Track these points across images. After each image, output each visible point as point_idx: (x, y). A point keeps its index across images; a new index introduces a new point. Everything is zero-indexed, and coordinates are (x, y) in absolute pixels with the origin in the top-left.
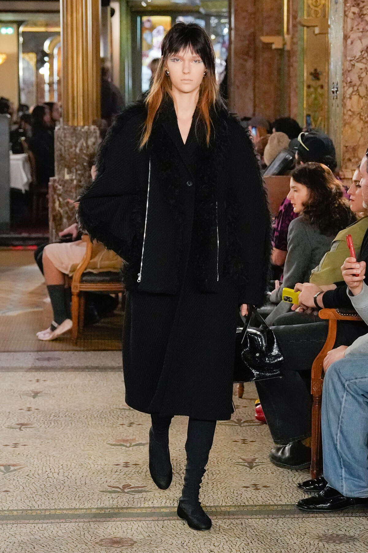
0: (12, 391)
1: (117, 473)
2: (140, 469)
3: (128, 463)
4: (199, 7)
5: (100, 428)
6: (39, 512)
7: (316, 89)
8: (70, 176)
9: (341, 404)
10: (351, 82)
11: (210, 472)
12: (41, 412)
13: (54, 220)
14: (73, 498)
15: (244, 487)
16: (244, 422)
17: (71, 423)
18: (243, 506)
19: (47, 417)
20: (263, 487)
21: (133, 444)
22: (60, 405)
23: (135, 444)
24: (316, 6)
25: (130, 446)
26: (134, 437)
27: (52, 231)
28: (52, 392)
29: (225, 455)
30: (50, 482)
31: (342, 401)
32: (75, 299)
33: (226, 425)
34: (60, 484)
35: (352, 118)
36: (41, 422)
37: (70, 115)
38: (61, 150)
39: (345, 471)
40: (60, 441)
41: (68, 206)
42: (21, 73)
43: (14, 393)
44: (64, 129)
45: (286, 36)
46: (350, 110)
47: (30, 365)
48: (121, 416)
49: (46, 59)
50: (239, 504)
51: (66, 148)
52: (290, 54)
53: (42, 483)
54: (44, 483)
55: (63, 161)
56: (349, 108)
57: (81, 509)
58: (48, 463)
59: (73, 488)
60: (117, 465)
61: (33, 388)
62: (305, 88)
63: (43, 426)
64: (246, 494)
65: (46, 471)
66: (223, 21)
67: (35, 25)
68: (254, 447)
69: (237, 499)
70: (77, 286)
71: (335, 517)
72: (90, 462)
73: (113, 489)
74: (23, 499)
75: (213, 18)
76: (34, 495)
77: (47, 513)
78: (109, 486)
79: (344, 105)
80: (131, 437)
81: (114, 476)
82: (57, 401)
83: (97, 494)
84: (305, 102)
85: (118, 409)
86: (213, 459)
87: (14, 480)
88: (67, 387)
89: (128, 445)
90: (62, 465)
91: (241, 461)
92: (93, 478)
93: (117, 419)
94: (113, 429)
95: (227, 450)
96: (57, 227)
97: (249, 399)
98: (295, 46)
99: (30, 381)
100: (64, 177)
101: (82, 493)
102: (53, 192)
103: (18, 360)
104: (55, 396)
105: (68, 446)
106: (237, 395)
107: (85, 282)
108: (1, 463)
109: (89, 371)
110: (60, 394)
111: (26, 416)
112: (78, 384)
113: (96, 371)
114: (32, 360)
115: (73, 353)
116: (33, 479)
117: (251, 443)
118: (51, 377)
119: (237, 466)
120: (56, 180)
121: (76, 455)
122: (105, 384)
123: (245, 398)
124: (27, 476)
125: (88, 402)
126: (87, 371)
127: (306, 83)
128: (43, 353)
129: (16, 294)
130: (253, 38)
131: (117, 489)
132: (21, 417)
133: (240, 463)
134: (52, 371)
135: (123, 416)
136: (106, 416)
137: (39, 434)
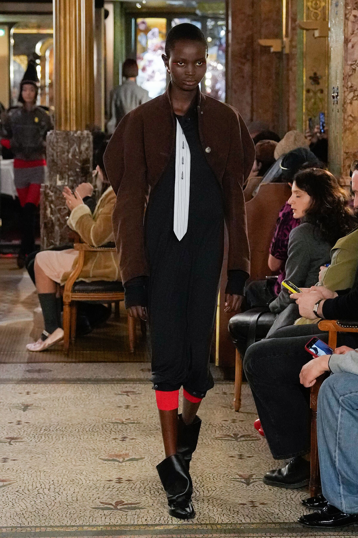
1: (109, 489)
2: (133, 484)
3: (122, 478)
4: (195, 9)
5: (92, 442)
6: (29, 529)
7: (315, 93)
8: (62, 183)
9: (337, 419)
10: (351, 87)
11: (206, 489)
12: (31, 426)
13: (46, 227)
14: (64, 515)
15: (241, 504)
16: (241, 437)
17: (62, 437)
18: (240, 524)
19: (37, 431)
20: (261, 504)
21: (126, 459)
22: (50, 419)
23: (128, 459)
24: (316, 9)
25: (123, 462)
26: (127, 452)
27: (43, 238)
28: (42, 404)
29: (221, 471)
30: (41, 499)
31: (338, 416)
32: (67, 309)
33: (222, 440)
34: (51, 500)
35: (352, 124)
36: (31, 436)
37: (63, 120)
38: (53, 156)
39: (343, 488)
40: (50, 456)
41: (60, 214)
42: (12, 76)
43: (3, 405)
44: (56, 134)
45: (285, 39)
46: (351, 115)
47: (20, 376)
48: (113, 430)
49: (38, 61)
50: (235, 522)
51: (58, 154)
52: (289, 57)
53: (32, 499)
54: (35, 499)
55: (56, 167)
56: (350, 113)
57: (73, 526)
58: (39, 479)
59: (65, 505)
60: (110, 481)
61: (23, 401)
62: (304, 92)
63: (33, 440)
64: (243, 511)
65: (37, 487)
66: (220, 23)
67: (26, 26)
68: (250, 463)
69: (233, 517)
70: (69, 295)
71: (335, 536)
72: (82, 478)
73: (106, 506)
74: (12, 516)
75: (209, 20)
76: (24, 512)
77: (38, 530)
78: (101, 503)
79: (344, 111)
80: (124, 452)
81: (107, 492)
82: (48, 415)
83: (89, 511)
84: (304, 107)
85: (110, 423)
86: (209, 475)
87: (3, 496)
88: (58, 400)
89: (121, 460)
90: (53, 481)
91: (238, 477)
92: (85, 495)
93: (110, 433)
94: (105, 443)
95: (223, 465)
96: (48, 235)
97: (246, 413)
98: (294, 49)
99: (20, 393)
100: (56, 183)
101: (74, 510)
102: (44, 199)
103: (8, 371)
104: (45, 409)
105: (59, 461)
106: (233, 408)
107: (77, 291)
109: (81, 384)
110: (50, 407)
111: (15, 430)
112: (70, 397)
113: (88, 383)
114: (22, 372)
115: (65, 365)
116: (23, 495)
117: (248, 458)
118: (42, 389)
119: (234, 482)
120: (48, 186)
121: (67, 470)
122: (97, 397)
123: (242, 412)
124: (16, 492)
125: (80, 416)
126: (78, 384)
127: (306, 87)
128: (34, 364)
129: (6, 303)
130: (251, 40)
131: (109, 506)
132: (11, 431)
133: (236, 479)
134: (43, 383)
135: (116, 430)
136: (99, 430)
137: (29, 448)
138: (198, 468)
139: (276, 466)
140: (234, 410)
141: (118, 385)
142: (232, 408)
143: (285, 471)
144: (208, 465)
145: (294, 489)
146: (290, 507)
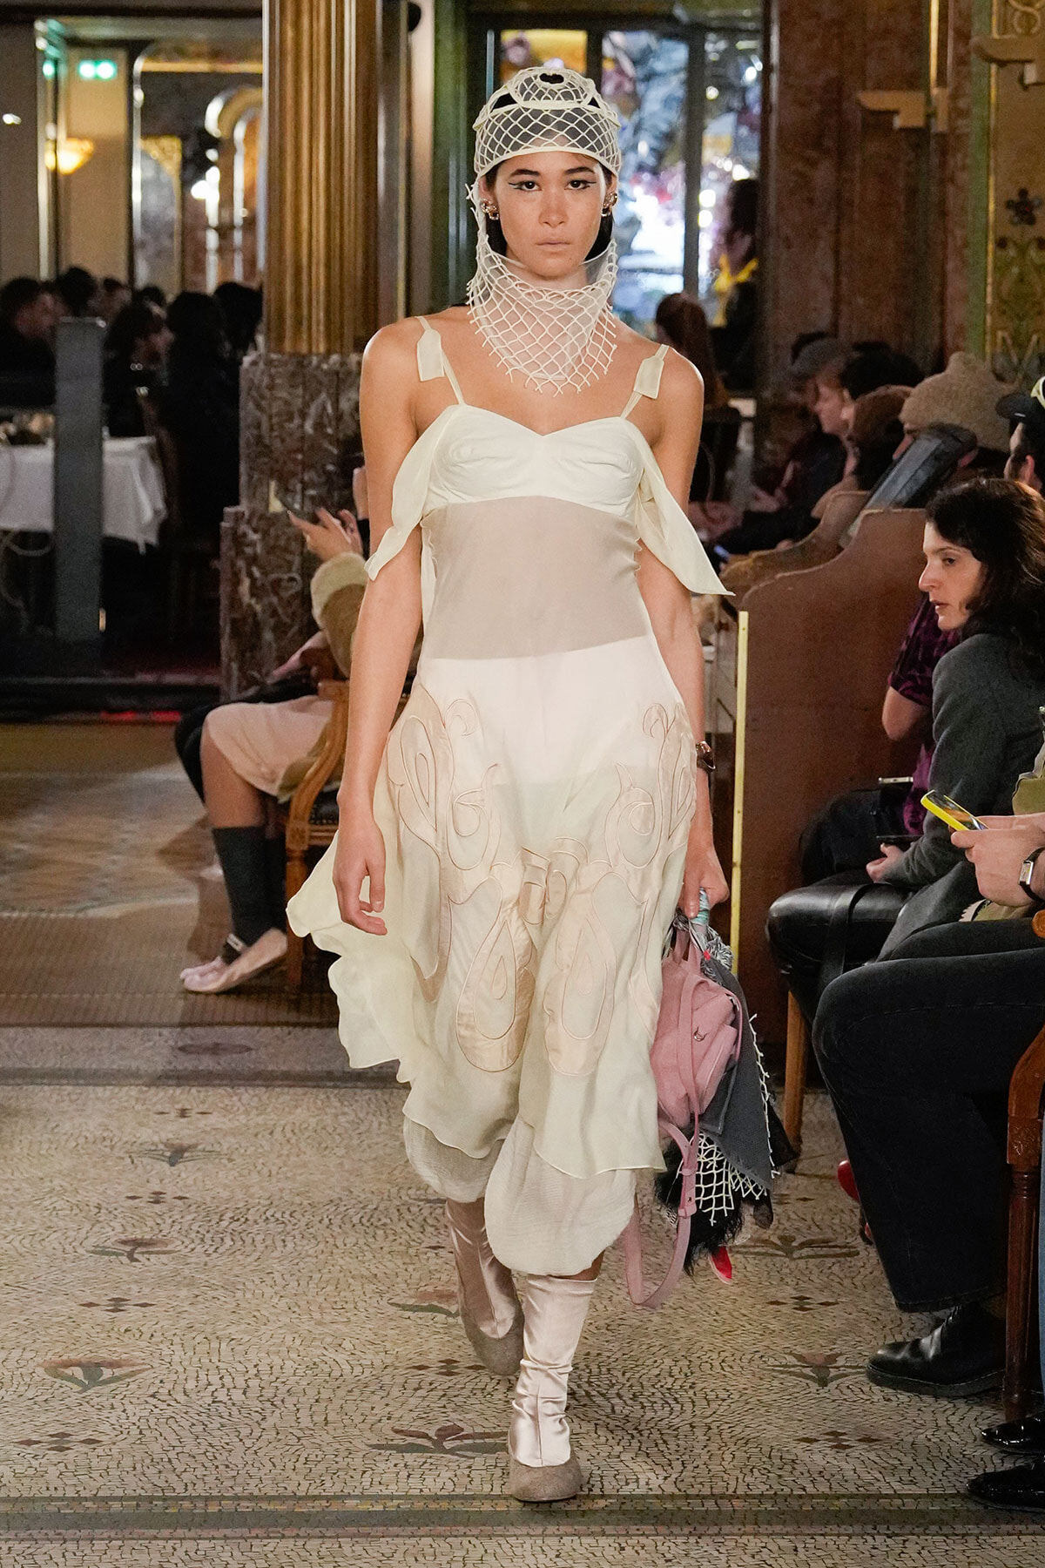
0: (107, 1143)
1: (419, 1393)
2: (488, 1380)
3: (455, 1362)
4: (672, 2)
5: (369, 1256)
6: (186, 1504)
7: (1022, 249)
8: (283, 505)
11: (701, 1394)
12: (193, 1208)
13: (236, 633)
14: (290, 1466)
15: (803, 1440)
16: (803, 1245)
17: (284, 1241)
18: (800, 1497)
19: (210, 1221)
20: (860, 1440)
22: (248, 1188)
24: (1028, 3)
27: (229, 665)
28: (225, 1146)
29: (745, 1343)
30: (221, 1417)
32: (295, 870)
33: (746, 1253)
34: (249, 1422)
36: (193, 1235)
37: (289, 322)
38: (259, 426)
40: (249, 1295)
41: (276, 592)
42: (136, 196)
43: (112, 1148)
44: (269, 363)
45: (935, 91)
47: (159, 1065)
48: (431, 1221)
49: (212, 155)
50: (787, 1491)
51: (275, 420)
52: (947, 144)
53: (197, 1417)
54: (204, 1418)
55: (266, 460)
57: (314, 1498)
58: (215, 1359)
59: (291, 1436)
60: (423, 1367)
61: (170, 1136)
62: (991, 247)
63: (200, 1249)
64: (808, 1461)
65: (209, 1384)
66: (743, 45)
67: (180, 53)
68: (832, 1320)
69: (780, 1476)
70: (303, 831)
72: (341, 1358)
73: (410, 1440)
74: (139, 1467)
75: (711, 36)
76: (172, 1455)
77: (213, 1508)
78: (397, 1432)
81: (413, 1401)
82: (241, 1176)
83: (360, 1455)
84: (989, 289)
85: (422, 1200)
86: (709, 1354)
87: (113, 1408)
88: (271, 1133)
90: (255, 1366)
91: (794, 1361)
92: (350, 1407)
93: (421, 1229)
94: (407, 1260)
95: (750, 1327)
96: (243, 657)
97: (817, 1176)
98: (960, 122)
99: (162, 1113)
100: (268, 506)
101: (317, 1452)
102: (233, 554)
103: (125, 1049)
104: (233, 1160)
105: (273, 1310)
107: (327, 819)
108: (73, 1356)
109: (335, 1087)
110: (248, 1153)
111: (147, 1219)
112: (304, 1126)
113: (356, 1087)
114: (166, 1051)
115: (289, 1034)
116: (169, 1405)
117: (823, 1308)
118: (222, 1103)
119: (782, 1376)
120: (243, 514)
121: (296, 1335)
122: (383, 1126)
123: (804, 1175)
124: (151, 1396)
125: (333, 1180)
126: (329, 1087)
127: (995, 233)
128: (200, 1031)
129: (118, 853)
130: (835, 96)
131: (420, 1441)
132: (134, 1221)
133: (790, 1367)
134: (226, 1085)
135: (439, 1221)
136: (389, 1221)
137: (187, 1272)
138: (678, 1336)
139: (904, 1331)
143: (930, 1344)
144: (706, 1326)
145: (955, 1398)
146: (944, 1449)
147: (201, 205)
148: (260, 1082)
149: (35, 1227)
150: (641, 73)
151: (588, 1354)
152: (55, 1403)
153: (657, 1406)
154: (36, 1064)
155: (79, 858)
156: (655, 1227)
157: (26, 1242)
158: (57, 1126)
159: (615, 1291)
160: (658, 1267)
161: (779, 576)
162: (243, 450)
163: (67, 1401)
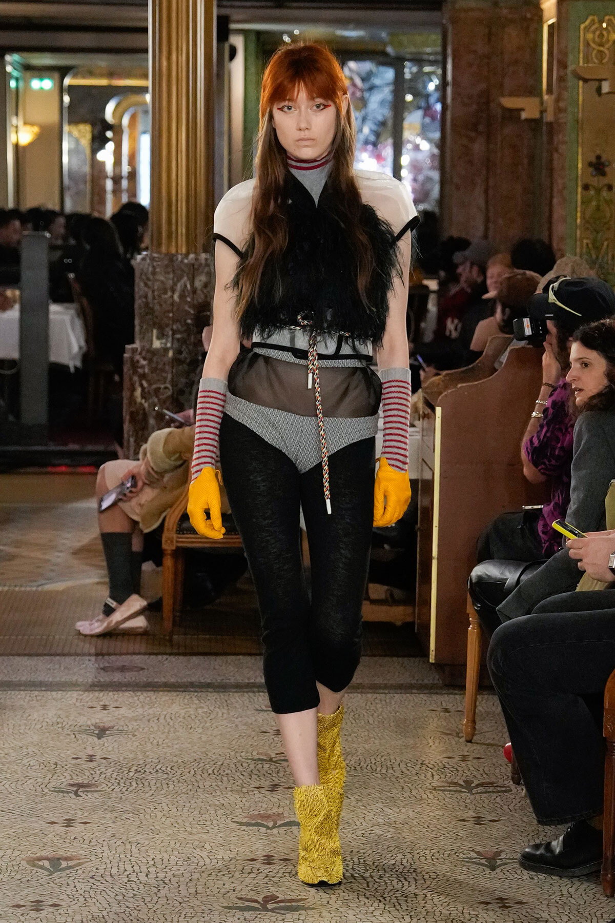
0: (60, 725)
1: (252, 875)
2: (292, 867)
3: (273, 856)
4: (385, 44)
5: (219, 793)
7: (598, 191)
8: (161, 343)
11: (420, 876)
12: (113, 764)
13: (133, 419)
14: (175, 920)
15: (482, 903)
16: (478, 786)
17: (167, 784)
19: (123, 772)
20: (516, 903)
21: (279, 823)
22: (145, 752)
23: (282, 822)
24: (601, 45)
25: (274, 827)
26: (281, 810)
27: (129, 440)
28: (130, 728)
29: (445, 844)
30: (134, 890)
32: (168, 561)
33: (444, 790)
34: (151, 893)
36: (113, 781)
37: (164, 234)
38: (146, 297)
40: (148, 817)
41: (158, 397)
42: (65, 160)
43: (63, 728)
44: (153, 259)
45: (546, 97)
47: (90, 679)
48: (255, 772)
49: (109, 134)
51: (156, 293)
52: (553, 129)
53: (118, 890)
54: (123, 891)
55: (150, 317)
58: (128, 855)
59: (175, 902)
60: (253, 860)
61: (98, 721)
62: (579, 189)
63: (117, 789)
64: (485, 915)
65: (126, 870)
66: (427, 69)
67: (91, 74)
68: (497, 830)
70: (173, 538)
72: (204, 854)
73: (247, 903)
75: (407, 64)
76: (105, 913)
78: (239, 899)
80: (275, 810)
81: (248, 880)
82: (141, 745)
83: (217, 913)
84: (579, 215)
85: (249, 759)
86: (424, 851)
87: (68, 885)
88: (158, 719)
89: (271, 824)
90: (153, 860)
91: (475, 855)
92: (210, 883)
93: (250, 777)
94: (242, 795)
95: (448, 835)
96: (137, 434)
97: (485, 744)
98: (561, 115)
99: (92, 707)
100: (152, 344)
101: (192, 911)
102: (131, 372)
103: (69, 669)
104: (136, 735)
105: (162, 826)
106: (463, 737)
107: (187, 531)
108: (43, 854)
109: (196, 691)
110: (145, 731)
111: (85, 771)
112: (177, 715)
113: (208, 691)
114: (93, 670)
115: (167, 659)
116: (101, 883)
117: (491, 823)
118: (128, 701)
119: (468, 864)
120: (137, 349)
121: (176, 841)
122: (225, 715)
123: (477, 743)
124: (91, 878)
125: (196, 747)
126: (192, 691)
127: (582, 181)
128: (113, 658)
129: (61, 551)
130: (486, 99)
131: (253, 904)
132: (78, 773)
133: (472, 859)
134: (130, 691)
135: (260, 772)
136: (230, 772)
137: (109, 803)
138: (405, 841)
139: (541, 838)
140: (463, 740)
141: (259, 695)
142: (460, 735)
143: (557, 846)
144: (422, 834)
145: (572, 877)
146: (567, 908)
147: (103, 164)
148: (150, 689)
149: (18, 776)
150: (367, 86)
151: (352, 851)
152: (33, 883)
153: (394, 883)
154: (14, 678)
155: (39, 555)
156: (389, 775)
157: (13, 785)
158: (30, 715)
159: (367, 814)
160: (392, 799)
161: (459, 386)
162: (137, 311)
163: (40, 881)
